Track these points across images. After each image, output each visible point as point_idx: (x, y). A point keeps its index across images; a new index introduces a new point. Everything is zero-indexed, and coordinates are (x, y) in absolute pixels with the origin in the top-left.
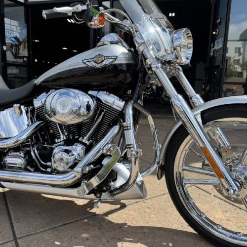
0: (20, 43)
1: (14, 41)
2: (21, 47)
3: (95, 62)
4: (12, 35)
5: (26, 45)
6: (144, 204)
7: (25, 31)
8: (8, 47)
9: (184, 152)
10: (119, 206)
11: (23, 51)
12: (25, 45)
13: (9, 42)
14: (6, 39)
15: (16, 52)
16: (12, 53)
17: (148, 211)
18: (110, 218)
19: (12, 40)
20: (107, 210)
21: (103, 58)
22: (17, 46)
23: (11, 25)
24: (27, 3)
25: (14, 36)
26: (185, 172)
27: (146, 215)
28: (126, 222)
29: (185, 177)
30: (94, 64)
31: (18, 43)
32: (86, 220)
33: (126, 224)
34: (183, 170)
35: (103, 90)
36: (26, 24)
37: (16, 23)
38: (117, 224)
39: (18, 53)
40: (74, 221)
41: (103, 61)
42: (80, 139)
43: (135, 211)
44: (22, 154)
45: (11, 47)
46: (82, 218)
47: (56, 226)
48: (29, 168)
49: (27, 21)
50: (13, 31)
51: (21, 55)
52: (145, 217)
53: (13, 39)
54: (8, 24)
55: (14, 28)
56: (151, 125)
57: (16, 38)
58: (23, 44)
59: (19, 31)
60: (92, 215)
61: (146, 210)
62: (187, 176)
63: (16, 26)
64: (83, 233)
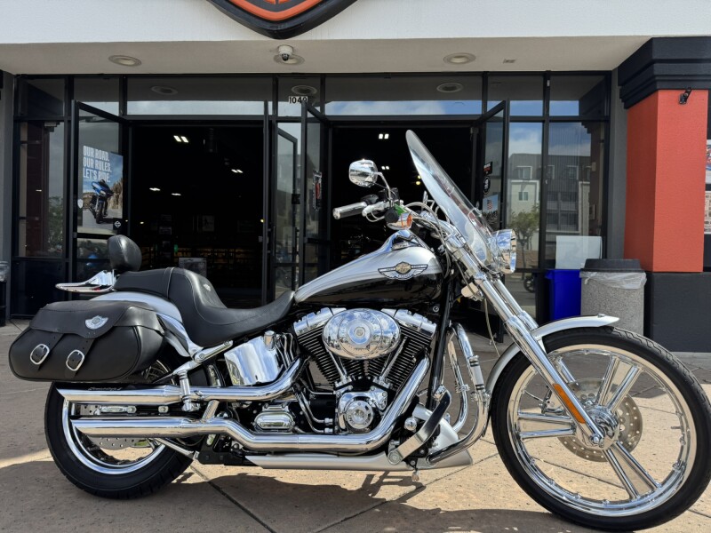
0: (109, 193)
1: (98, 191)
2: (111, 201)
3: (398, 272)
4: (95, 178)
5: (121, 196)
6: (449, 482)
7: (119, 170)
8: (88, 201)
9: (520, 393)
10: (413, 488)
11: (113, 208)
12: (118, 197)
13: (89, 191)
14: (84, 186)
15: (101, 211)
16: (94, 213)
17: (462, 490)
18: (410, 503)
19: (94, 188)
20: (399, 494)
21: (409, 267)
22: (104, 200)
23: (94, 159)
24: (124, 117)
25: (100, 179)
26: (522, 422)
27: (462, 495)
28: (439, 507)
29: (522, 429)
30: (397, 275)
31: (105, 193)
32: (377, 510)
33: (439, 510)
34: (520, 419)
35: (404, 308)
36: (121, 157)
37: (104, 155)
38: (427, 511)
39: (105, 212)
40: (358, 512)
41: (409, 271)
42: (374, 381)
43: (442, 491)
44: (287, 409)
45: (91, 202)
46: (371, 506)
47: (337, 521)
48: (296, 428)
49: (123, 151)
50: (98, 170)
51: (110, 216)
52: (462, 498)
53: (98, 187)
54: (90, 157)
55: (99, 165)
56: (451, 356)
57: (102, 184)
58: (115, 194)
59: (109, 170)
60: (380, 503)
61: (458, 489)
62: (526, 427)
63: (105, 161)
64: (385, 527)
